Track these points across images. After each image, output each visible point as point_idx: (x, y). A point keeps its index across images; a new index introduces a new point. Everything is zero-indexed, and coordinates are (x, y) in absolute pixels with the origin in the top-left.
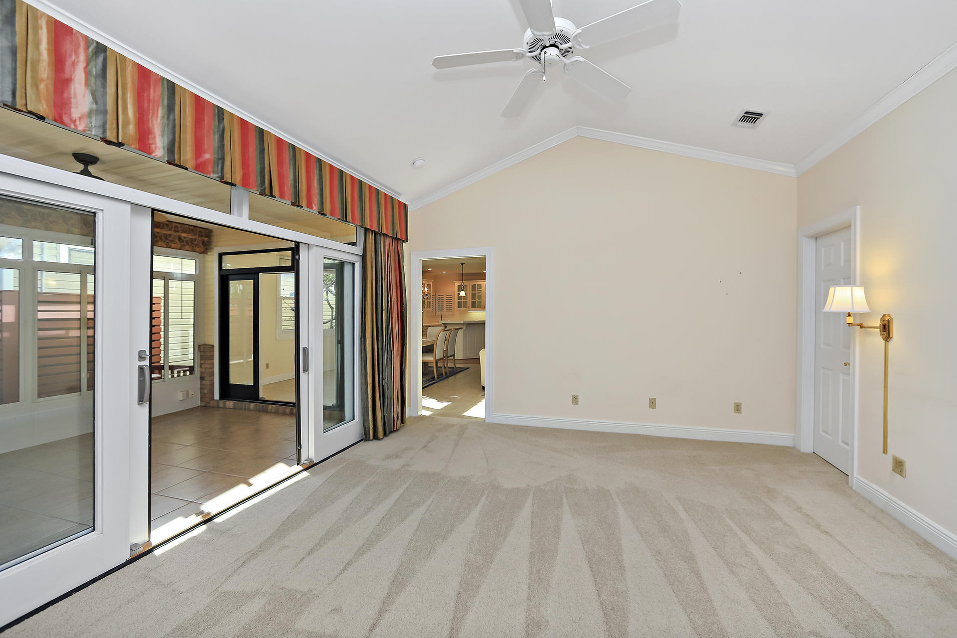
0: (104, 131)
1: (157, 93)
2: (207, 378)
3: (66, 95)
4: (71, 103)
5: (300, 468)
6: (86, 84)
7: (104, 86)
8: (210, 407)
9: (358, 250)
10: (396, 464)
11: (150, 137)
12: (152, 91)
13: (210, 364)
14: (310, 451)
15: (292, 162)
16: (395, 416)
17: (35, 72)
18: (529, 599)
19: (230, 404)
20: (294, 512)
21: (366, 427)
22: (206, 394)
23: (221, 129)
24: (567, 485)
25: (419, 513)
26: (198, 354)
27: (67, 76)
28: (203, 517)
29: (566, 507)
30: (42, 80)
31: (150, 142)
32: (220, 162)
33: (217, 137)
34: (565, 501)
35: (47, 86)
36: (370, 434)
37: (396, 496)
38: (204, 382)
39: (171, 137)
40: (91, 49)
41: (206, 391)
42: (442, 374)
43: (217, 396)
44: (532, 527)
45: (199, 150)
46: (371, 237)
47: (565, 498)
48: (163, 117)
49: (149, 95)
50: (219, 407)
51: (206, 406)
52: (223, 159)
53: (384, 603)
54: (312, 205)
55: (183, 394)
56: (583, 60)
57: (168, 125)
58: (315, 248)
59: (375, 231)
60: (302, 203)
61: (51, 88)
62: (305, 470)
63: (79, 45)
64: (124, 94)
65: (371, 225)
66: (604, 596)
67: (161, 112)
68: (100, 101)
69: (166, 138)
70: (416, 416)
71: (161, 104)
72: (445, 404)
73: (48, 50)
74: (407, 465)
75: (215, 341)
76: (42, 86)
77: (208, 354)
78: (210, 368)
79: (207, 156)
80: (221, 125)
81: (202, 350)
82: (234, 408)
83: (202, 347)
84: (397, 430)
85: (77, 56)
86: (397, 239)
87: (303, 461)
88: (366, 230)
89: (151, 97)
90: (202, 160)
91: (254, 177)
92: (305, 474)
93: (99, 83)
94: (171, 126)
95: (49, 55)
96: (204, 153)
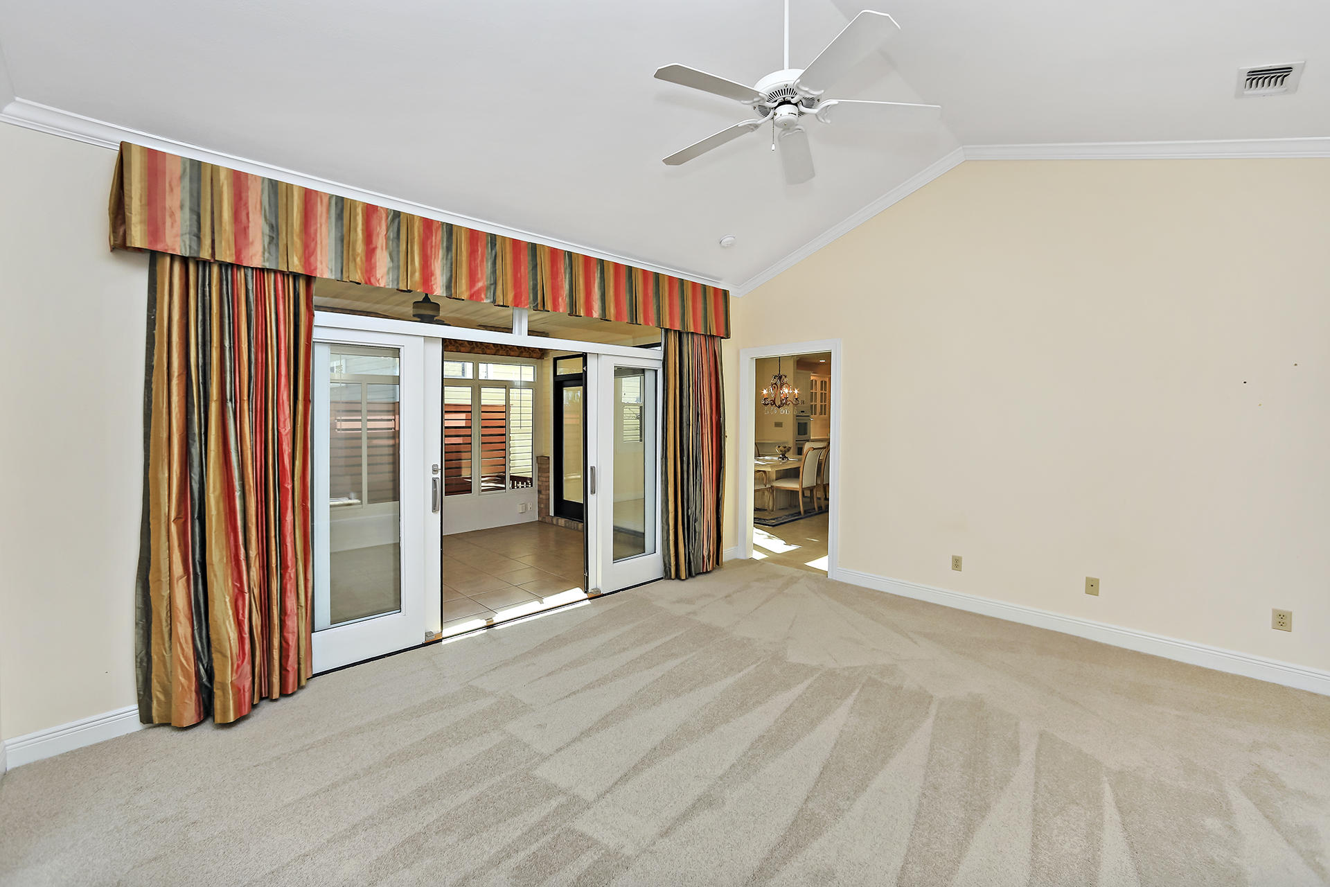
0: (398, 283)
1: (439, 238)
2: (543, 492)
3: (373, 260)
4: (376, 267)
5: (586, 596)
6: (387, 248)
7: (398, 246)
8: (546, 523)
9: (658, 353)
10: (681, 610)
11: (433, 278)
12: (434, 238)
13: (546, 477)
14: (597, 580)
15: (568, 271)
16: (706, 554)
17: (354, 249)
18: (721, 778)
19: (562, 521)
20: (556, 637)
21: (667, 562)
22: (543, 510)
23: (493, 256)
24: (876, 676)
25: (671, 664)
26: (536, 466)
27: (374, 246)
28: (487, 622)
29: (850, 701)
30: (358, 254)
31: (433, 283)
32: (493, 287)
33: (489, 264)
34: (855, 693)
35: (361, 258)
36: (671, 572)
37: (658, 643)
38: (541, 496)
39: (449, 275)
40: (389, 219)
41: (542, 506)
42: (815, 509)
43: (552, 513)
44: (786, 711)
45: (473, 279)
46: (672, 337)
47: (857, 691)
48: (443, 258)
49: (432, 242)
50: (552, 524)
51: (542, 523)
52: (495, 283)
53: (582, 733)
54: (592, 313)
55: (522, 507)
56: (837, 103)
57: (446, 264)
58: (603, 356)
59: (679, 331)
60: (580, 312)
61: (364, 259)
62: (590, 599)
63: (382, 218)
64: (412, 247)
65: (671, 325)
66: (810, 805)
67: (441, 253)
68: (395, 259)
69: (444, 275)
70: (744, 558)
71: (441, 247)
72: (793, 547)
73: (363, 230)
74: (695, 613)
75: (551, 454)
76: (358, 259)
77: (544, 467)
78: (546, 482)
79: (480, 284)
80: (494, 252)
81: (539, 461)
82: (565, 527)
83: (539, 458)
84: (707, 572)
85: (381, 228)
86: (712, 337)
87: (590, 590)
88: (667, 331)
89: (434, 244)
90: (476, 288)
91: (527, 295)
92: (588, 602)
93: (395, 245)
94: (449, 265)
95: (363, 233)
96: (478, 281)
